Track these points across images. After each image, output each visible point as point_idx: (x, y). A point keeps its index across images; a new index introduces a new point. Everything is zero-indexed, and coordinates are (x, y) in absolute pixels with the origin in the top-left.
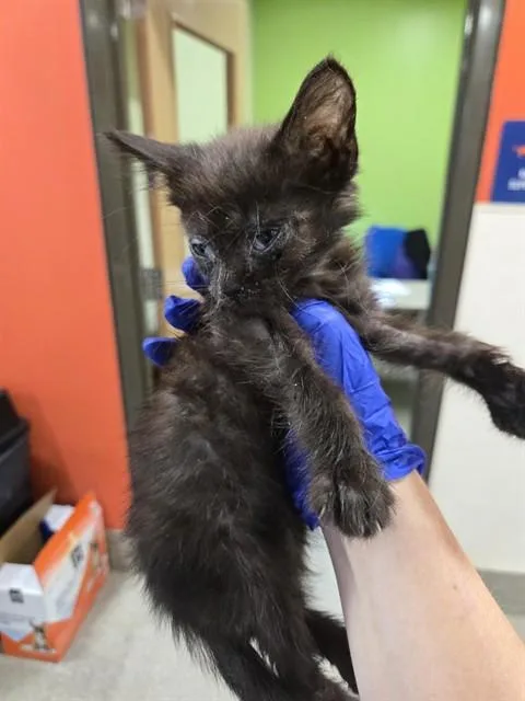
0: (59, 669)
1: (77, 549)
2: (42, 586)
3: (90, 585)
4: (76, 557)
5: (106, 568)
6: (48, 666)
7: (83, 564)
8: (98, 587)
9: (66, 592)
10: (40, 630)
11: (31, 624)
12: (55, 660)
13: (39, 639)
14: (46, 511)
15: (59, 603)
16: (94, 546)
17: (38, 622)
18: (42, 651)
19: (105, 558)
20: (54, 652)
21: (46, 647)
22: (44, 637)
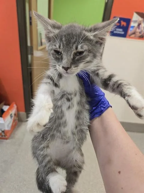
0: (8, 141)
1: (11, 115)
2: (4, 120)
3: (14, 124)
4: (11, 116)
5: (18, 121)
6: (5, 140)
7: (13, 118)
8: (16, 125)
9: (9, 124)
10: (3, 132)
11: (1, 130)
12: (6, 139)
13: (3, 134)
14: (2, 107)
15: (8, 126)
16: (15, 115)
17: (3, 130)
18: (4, 137)
19: (17, 119)
20: (6, 137)
21: (5, 136)
22: (4, 133)
